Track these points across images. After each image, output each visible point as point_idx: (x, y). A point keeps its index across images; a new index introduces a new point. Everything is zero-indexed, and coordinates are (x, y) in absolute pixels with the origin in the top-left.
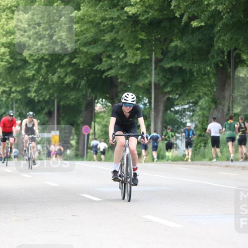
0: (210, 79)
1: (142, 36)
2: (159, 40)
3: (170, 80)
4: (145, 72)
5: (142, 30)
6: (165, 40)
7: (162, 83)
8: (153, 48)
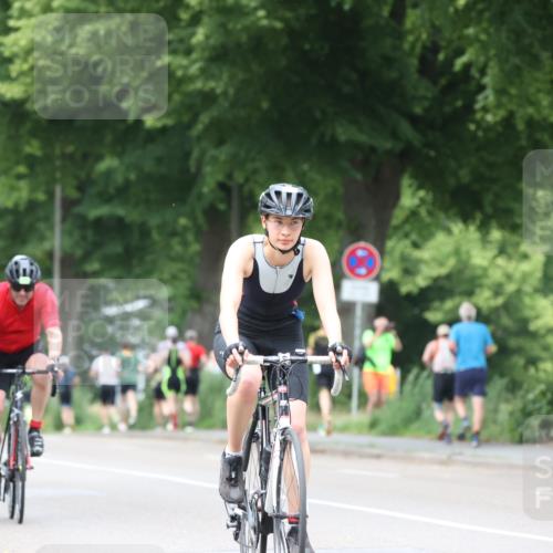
0: (185, 244)
1: (33, 148)
2: (71, 157)
3: (97, 245)
4: (42, 226)
5: (34, 134)
6: (85, 156)
7: (79, 253)
8: (58, 175)
